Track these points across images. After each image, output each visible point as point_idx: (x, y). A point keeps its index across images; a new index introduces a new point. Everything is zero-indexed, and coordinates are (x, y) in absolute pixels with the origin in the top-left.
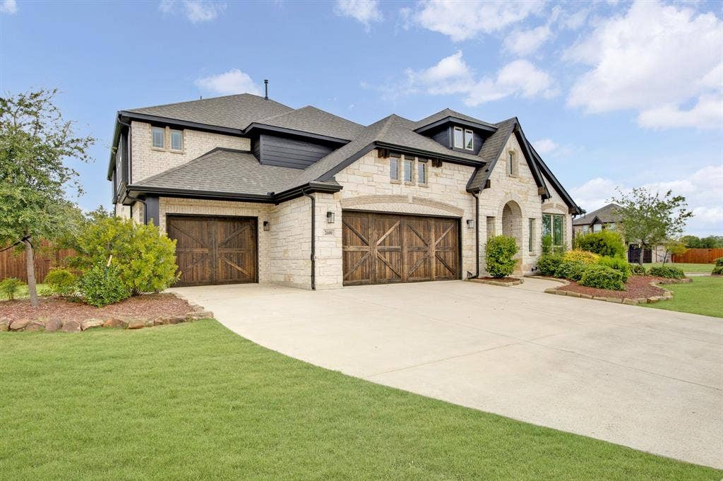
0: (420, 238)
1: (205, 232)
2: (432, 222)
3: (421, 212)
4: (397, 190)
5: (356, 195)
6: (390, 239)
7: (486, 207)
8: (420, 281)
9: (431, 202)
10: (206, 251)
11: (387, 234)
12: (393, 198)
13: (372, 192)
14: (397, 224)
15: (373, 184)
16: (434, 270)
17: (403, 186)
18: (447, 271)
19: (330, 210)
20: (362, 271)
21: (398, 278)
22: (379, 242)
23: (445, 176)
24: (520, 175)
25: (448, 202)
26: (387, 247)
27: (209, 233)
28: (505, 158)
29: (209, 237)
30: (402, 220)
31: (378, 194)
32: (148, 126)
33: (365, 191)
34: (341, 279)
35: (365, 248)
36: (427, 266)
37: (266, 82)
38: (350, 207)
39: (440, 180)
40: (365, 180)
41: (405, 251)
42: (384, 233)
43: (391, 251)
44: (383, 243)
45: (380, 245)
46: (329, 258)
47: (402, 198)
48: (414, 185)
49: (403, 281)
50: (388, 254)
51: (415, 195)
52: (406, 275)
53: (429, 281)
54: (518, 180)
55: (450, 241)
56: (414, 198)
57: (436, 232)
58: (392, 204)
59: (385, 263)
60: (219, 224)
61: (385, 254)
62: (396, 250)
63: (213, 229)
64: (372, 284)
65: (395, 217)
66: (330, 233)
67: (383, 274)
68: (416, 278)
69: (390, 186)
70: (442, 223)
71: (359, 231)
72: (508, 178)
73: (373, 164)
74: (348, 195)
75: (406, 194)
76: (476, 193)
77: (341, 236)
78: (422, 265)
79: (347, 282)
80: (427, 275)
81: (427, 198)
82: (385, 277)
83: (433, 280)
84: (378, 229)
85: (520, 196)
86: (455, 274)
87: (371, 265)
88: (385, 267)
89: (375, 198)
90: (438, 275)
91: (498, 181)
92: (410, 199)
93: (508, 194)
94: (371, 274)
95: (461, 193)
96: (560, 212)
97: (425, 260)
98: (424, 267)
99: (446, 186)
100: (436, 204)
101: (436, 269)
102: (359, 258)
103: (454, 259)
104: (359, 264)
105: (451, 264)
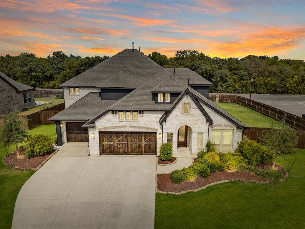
0: (137, 139)
2: (143, 134)
3: (134, 131)
4: (122, 124)
5: (104, 127)
6: (122, 140)
9: (139, 127)
11: (121, 138)
12: (120, 127)
13: (111, 125)
14: (125, 135)
15: (111, 122)
16: (144, 151)
17: (125, 122)
18: (151, 152)
20: (110, 150)
21: (125, 153)
22: (117, 141)
23: (147, 116)
24: (192, 113)
25: (149, 127)
26: (121, 142)
28: (181, 107)
30: (127, 133)
31: (113, 126)
33: (108, 125)
34: (99, 153)
35: (111, 143)
36: (140, 149)
38: (102, 131)
39: (144, 118)
40: (108, 121)
41: (129, 144)
43: (122, 144)
44: (119, 141)
46: (94, 147)
47: (125, 127)
48: (130, 121)
49: (128, 154)
51: (130, 125)
52: (129, 152)
55: (153, 140)
56: (130, 126)
57: (145, 137)
58: (120, 129)
61: (120, 144)
62: (125, 143)
64: (114, 154)
65: (124, 132)
66: (95, 139)
67: (118, 151)
69: (119, 123)
70: (148, 134)
71: (108, 137)
72: (182, 116)
73: (110, 116)
74: (101, 127)
75: (126, 125)
76: (161, 123)
77: (99, 140)
78: (137, 149)
79: (104, 153)
80: (140, 153)
81: (137, 125)
82: (120, 152)
83: (143, 154)
84: (117, 136)
85: (191, 123)
86: (155, 153)
87: (113, 148)
88: (119, 149)
89: (112, 127)
90: (146, 153)
91: (176, 117)
92: (128, 127)
93: (182, 123)
94: (113, 151)
95: (156, 122)
96: (228, 128)
97: (139, 147)
98: (139, 150)
99: (147, 120)
100: (142, 128)
101: (145, 150)
102: (108, 146)
103: (155, 147)
104: (108, 148)
105: (153, 149)
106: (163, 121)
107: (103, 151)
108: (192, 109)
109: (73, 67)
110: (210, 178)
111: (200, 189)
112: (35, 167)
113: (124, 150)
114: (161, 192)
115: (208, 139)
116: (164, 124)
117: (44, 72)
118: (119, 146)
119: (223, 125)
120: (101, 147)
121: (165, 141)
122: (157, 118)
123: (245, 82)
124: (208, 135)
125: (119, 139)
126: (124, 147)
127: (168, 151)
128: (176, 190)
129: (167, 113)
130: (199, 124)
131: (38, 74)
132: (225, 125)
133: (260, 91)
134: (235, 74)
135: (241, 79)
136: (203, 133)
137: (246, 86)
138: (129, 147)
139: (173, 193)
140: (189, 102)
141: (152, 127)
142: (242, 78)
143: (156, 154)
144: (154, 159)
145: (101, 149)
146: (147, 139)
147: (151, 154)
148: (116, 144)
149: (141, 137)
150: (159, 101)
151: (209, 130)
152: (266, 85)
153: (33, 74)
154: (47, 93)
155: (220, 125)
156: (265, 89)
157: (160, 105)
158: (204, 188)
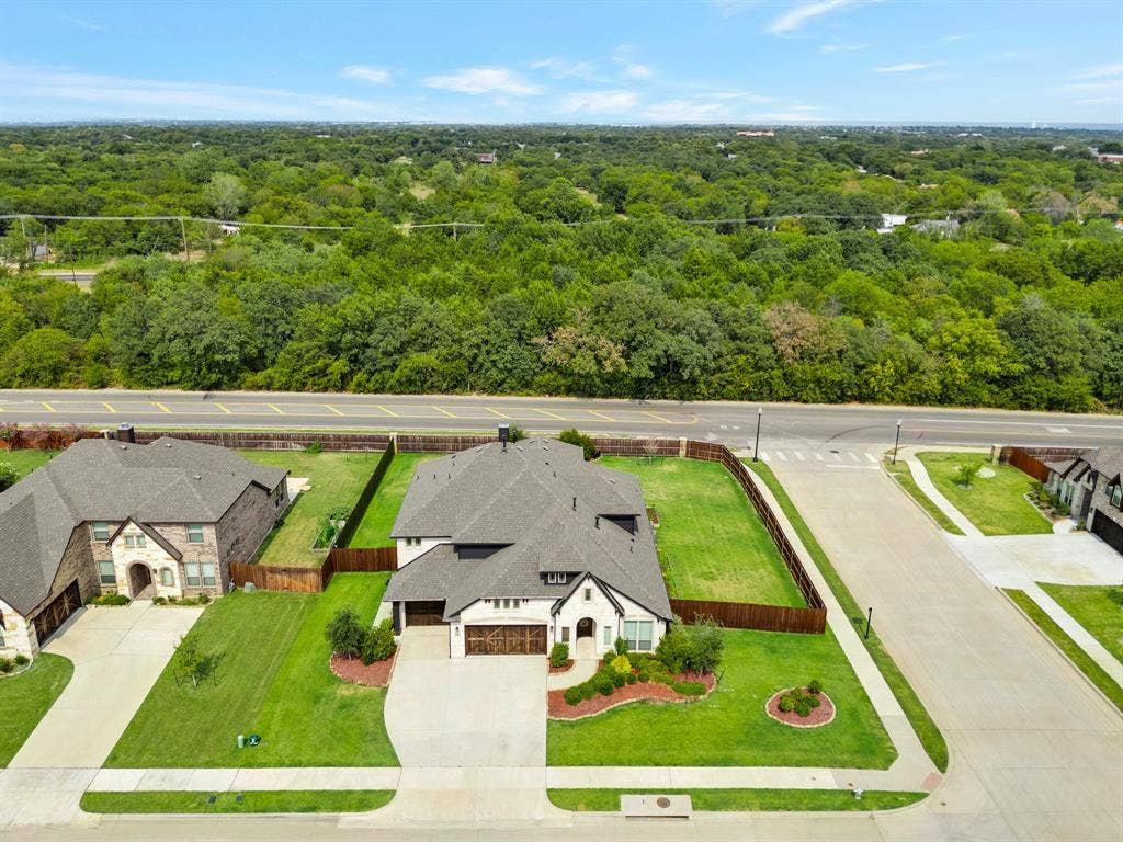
0: (518, 634)
3: (514, 624)
4: (497, 615)
5: (472, 619)
6: (497, 635)
7: (562, 622)
9: (522, 619)
11: (495, 632)
12: (495, 619)
13: (482, 616)
14: (502, 627)
15: (481, 613)
16: (528, 649)
19: (458, 626)
20: (479, 649)
22: (490, 636)
23: (533, 606)
25: (536, 618)
28: (580, 593)
31: (485, 617)
33: (477, 617)
34: (464, 654)
35: (481, 639)
36: (523, 647)
38: (469, 624)
39: (529, 607)
40: (478, 612)
41: (507, 640)
43: (497, 640)
44: (493, 637)
46: (457, 646)
47: (501, 618)
48: (510, 611)
50: (495, 642)
51: (509, 616)
52: (507, 651)
57: (530, 631)
62: (501, 640)
69: (494, 614)
71: (477, 632)
74: (467, 620)
76: (554, 615)
77: (464, 636)
79: (471, 653)
80: (523, 651)
81: (519, 617)
83: (527, 654)
84: (489, 631)
85: (595, 614)
86: (544, 651)
87: (484, 646)
88: (492, 647)
89: (483, 620)
90: (531, 652)
91: (572, 607)
93: (583, 614)
94: (484, 649)
95: (546, 613)
96: (645, 619)
97: (521, 644)
98: (521, 647)
99: (534, 610)
100: (526, 619)
101: (530, 648)
102: (478, 643)
103: (544, 644)
104: (478, 646)
105: (542, 647)
106: (556, 612)
107: (470, 649)
108: (596, 596)
109: (321, 333)
110: (615, 695)
111: (600, 712)
112: (385, 682)
113: (499, 648)
114: (552, 718)
115: (618, 635)
116: (557, 615)
117: (242, 345)
118: (492, 644)
120: (468, 644)
121: (559, 639)
122: (547, 607)
123: (767, 376)
124: (619, 629)
125: (493, 634)
126: (499, 645)
127: (562, 656)
128: (571, 715)
129: (561, 602)
130: (606, 616)
131: (229, 358)
132: (641, 616)
133: (804, 397)
134: (741, 351)
135: (757, 368)
136: (611, 627)
137: (769, 384)
138: (507, 645)
139: (567, 719)
140: (592, 588)
141: (541, 619)
142: (761, 363)
143: (546, 653)
144: (541, 661)
145: (468, 647)
146: (533, 634)
147: (539, 652)
148: (488, 640)
149: (524, 632)
150: (550, 582)
151: (619, 622)
152: (818, 381)
153: (218, 357)
154: (282, 438)
155: (635, 616)
156: (818, 392)
157: (552, 587)
158: (604, 711)
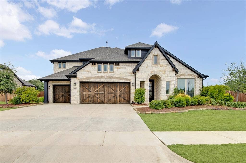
0: (112, 89)
1: (63, 89)
2: (118, 84)
3: (110, 81)
4: (100, 75)
5: (84, 77)
6: (100, 90)
7: (139, 78)
8: (112, 104)
9: (115, 78)
10: (63, 94)
11: (98, 88)
12: (98, 77)
13: (90, 76)
14: (103, 85)
15: (90, 73)
17: (102, 73)
18: (125, 101)
19: (75, 82)
20: (89, 100)
21: (102, 102)
22: (95, 91)
23: (122, 68)
24: (161, 64)
25: (123, 77)
26: (98, 92)
27: (64, 89)
28: (151, 58)
29: (64, 90)
30: (105, 84)
31: (92, 76)
32: (57, 63)
33: (87, 76)
34: (79, 102)
35: (90, 93)
36: (116, 99)
37: (107, 42)
38: (82, 81)
39: (119, 70)
41: (106, 94)
42: (97, 88)
43: (100, 94)
45: (96, 92)
46: (75, 96)
47: (102, 77)
48: (107, 72)
49: (105, 103)
50: (99, 95)
51: (107, 76)
52: (106, 102)
53: (116, 104)
54: (159, 66)
55: (127, 91)
56: (107, 77)
57: (120, 87)
58: (98, 79)
59: (98, 98)
60: (67, 87)
61: (97, 95)
62: (102, 94)
63: (65, 88)
64: (92, 104)
65: (102, 83)
66: (76, 89)
67: (96, 101)
68: (110, 103)
69: (98, 74)
70: (123, 85)
71: (88, 88)
72: (153, 66)
73: (90, 67)
74: (81, 77)
75: (104, 76)
76: (134, 73)
77: (79, 89)
78: (113, 99)
79: (83, 103)
80: (115, 102)
81: (113, 76)
82: (97, 102)
83: (118, 104)
84: (95, 87)
85: (160, 72)
86: (129, 102)
87: (92, 98)
88: (97, 99)
89: (91, 78)
90: (121, 102)
91: (147, 67)
92: (106, 77)
93: (152, 72)
94: (92, 100)
95: (130, 73)
96: (191, 77)
97: (114, 97)
98: (114, 99)
99: (122, 71)
100: (117, 78)
101: (120, 100)
102: (88, 96)
103: (128, 97)
104: (88, 98)
105: (127, 98)
108: (160, 60)
113: (101, 99)
115: (175, 87)
116: (137, 74)
118: (97, 96)
119: (187, 75)
122: (130, 69)
124: (175, 83)
125: (97, 89)
126: (101, 97)
129: (139, 63)
130: (167, 73)
132: (188, 75)
136: (170, 81)
138: (106, 97)
140: (158, 54)
141: (127, 78)
145: (81, 98)
146: (122, 90)
147: (125, 103)
148: (94, 94)
149: (116, 88)
151: (175, 78)
155: (184, 75)
157: (132, 59)
